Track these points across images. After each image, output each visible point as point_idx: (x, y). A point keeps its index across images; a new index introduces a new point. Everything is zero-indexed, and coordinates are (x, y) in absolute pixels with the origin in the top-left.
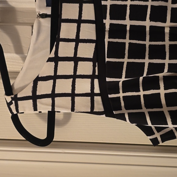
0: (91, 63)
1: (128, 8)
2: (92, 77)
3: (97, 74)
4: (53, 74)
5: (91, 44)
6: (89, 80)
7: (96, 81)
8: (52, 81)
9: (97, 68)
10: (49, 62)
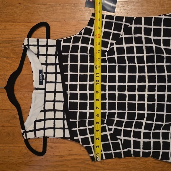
0: (62, 113)
1: (78, 85)
2: (63, 119)
3: (65, 118)
4: (43, 118)
5: (62, 103)
6: (62, 121)
7: (65, 121)
8: (43, 122)
9: (65, 115)
10: (41, 113)
